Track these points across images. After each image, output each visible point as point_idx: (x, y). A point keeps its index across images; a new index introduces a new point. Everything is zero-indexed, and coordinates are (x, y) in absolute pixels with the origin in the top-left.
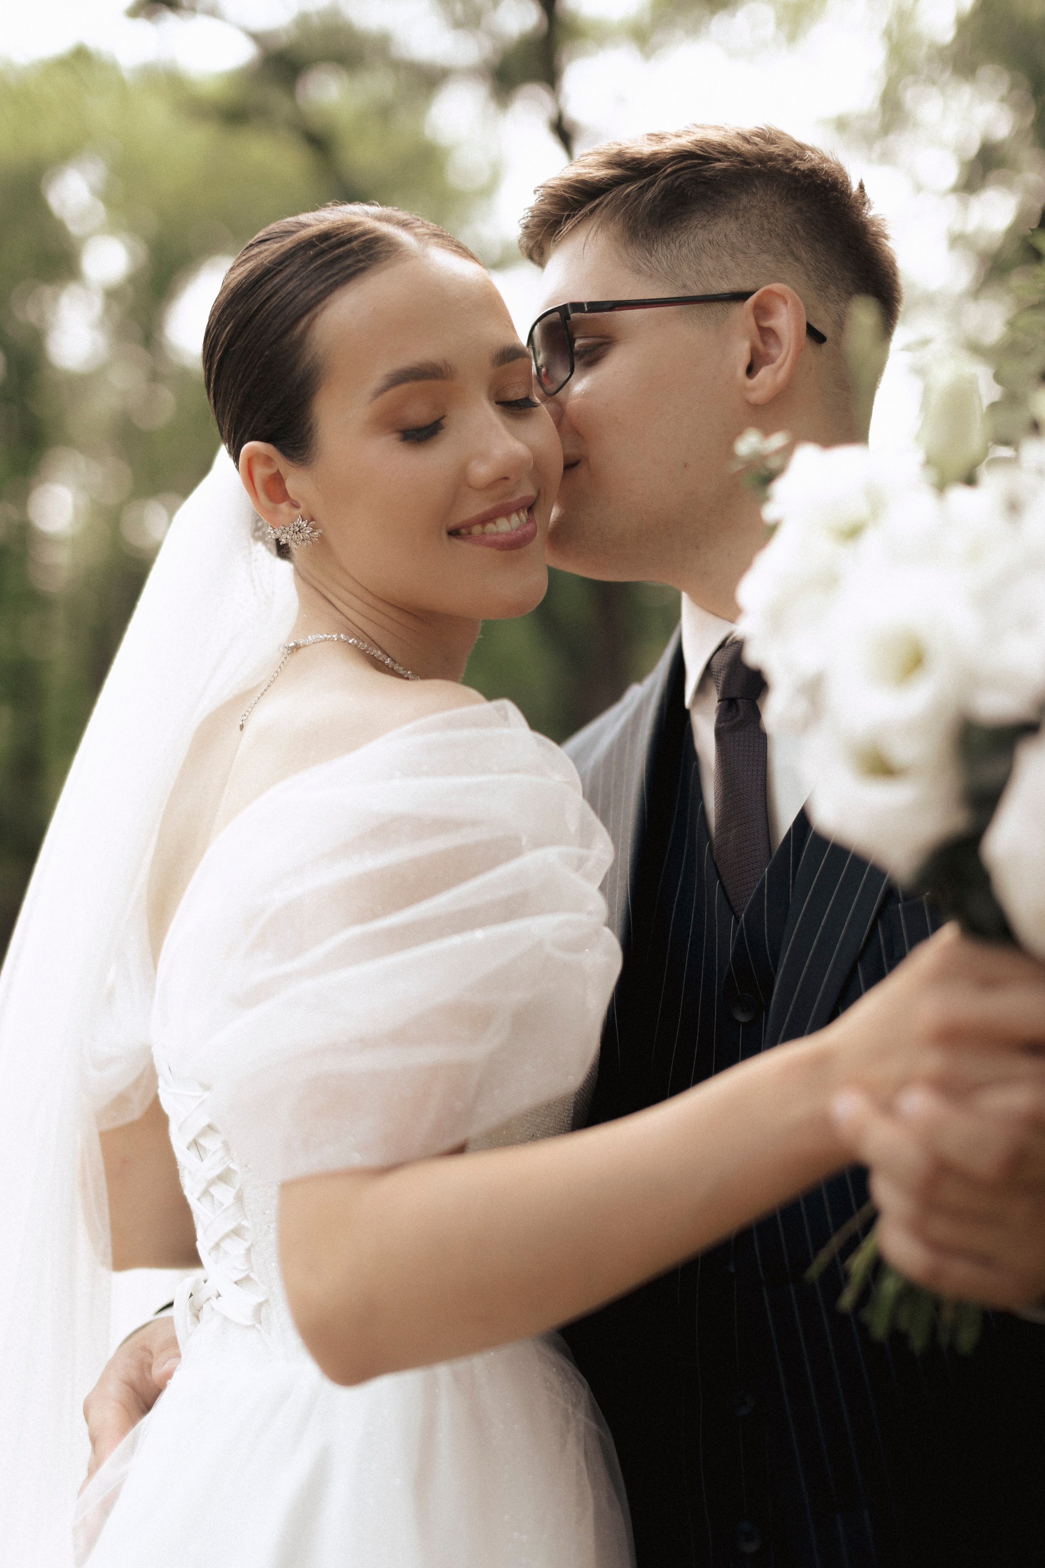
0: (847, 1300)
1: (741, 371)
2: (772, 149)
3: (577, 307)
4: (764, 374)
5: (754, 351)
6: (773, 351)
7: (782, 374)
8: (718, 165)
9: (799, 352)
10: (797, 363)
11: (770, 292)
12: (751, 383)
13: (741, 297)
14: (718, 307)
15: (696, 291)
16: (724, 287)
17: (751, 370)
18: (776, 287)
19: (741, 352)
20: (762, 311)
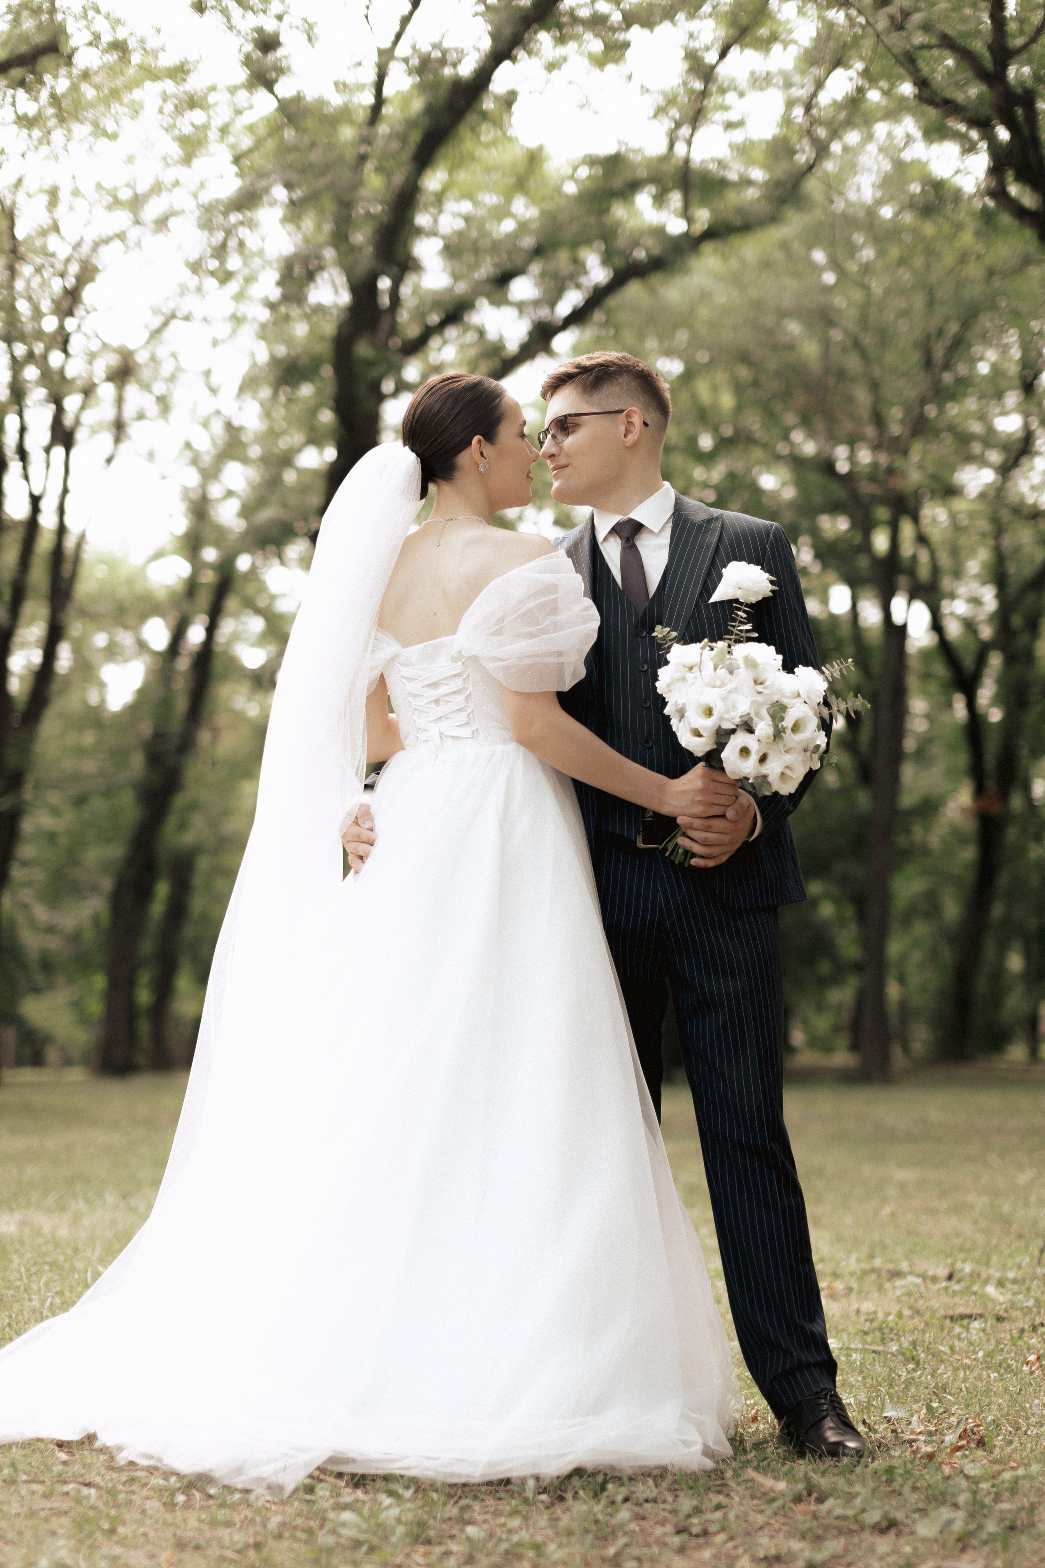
0: (667, 854)
1: (623, 436)
2: (628, 363)
3: (570, 415)
4: (630, 436)
5: (626, 429)
6: (632, 429)
7: (636, 437)
8: (613, 369)
9: (641, 430)
10: (641, 433)
11: (631, 410)
12: (626, 440)
13: (621, 412)
14: (614, 415)
15: (607, 410)
16: (616, 408)
17: (625, 436)
18: (633, 408)
19: (622, 429)
20: (628, 416)
